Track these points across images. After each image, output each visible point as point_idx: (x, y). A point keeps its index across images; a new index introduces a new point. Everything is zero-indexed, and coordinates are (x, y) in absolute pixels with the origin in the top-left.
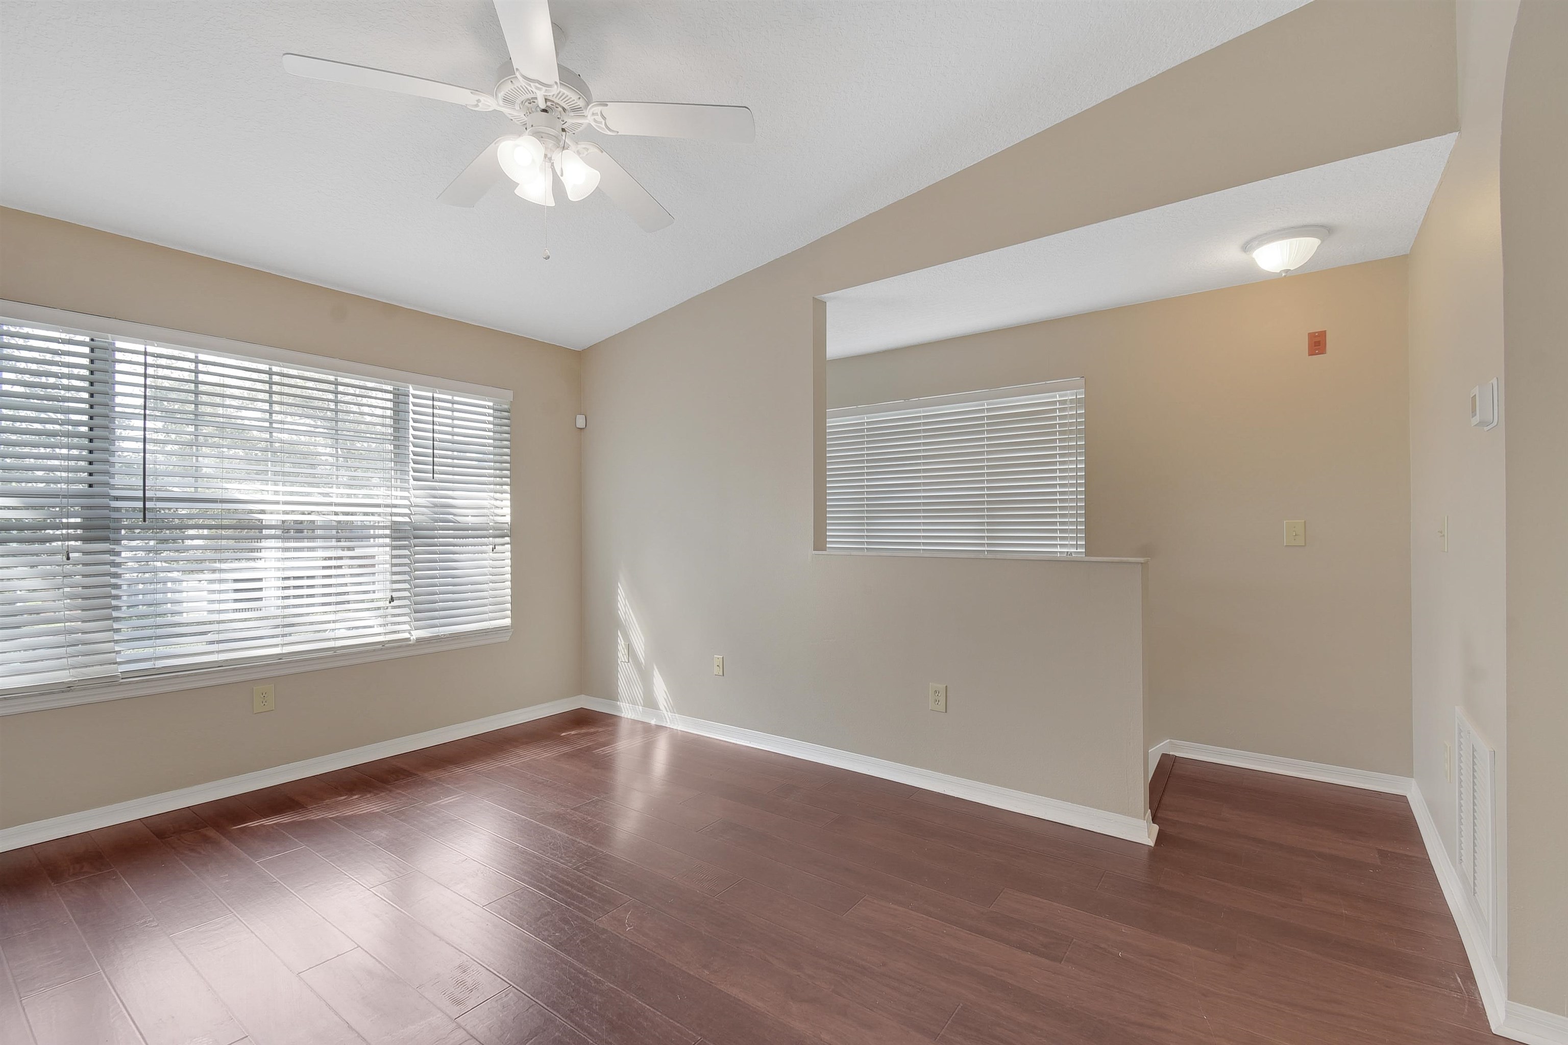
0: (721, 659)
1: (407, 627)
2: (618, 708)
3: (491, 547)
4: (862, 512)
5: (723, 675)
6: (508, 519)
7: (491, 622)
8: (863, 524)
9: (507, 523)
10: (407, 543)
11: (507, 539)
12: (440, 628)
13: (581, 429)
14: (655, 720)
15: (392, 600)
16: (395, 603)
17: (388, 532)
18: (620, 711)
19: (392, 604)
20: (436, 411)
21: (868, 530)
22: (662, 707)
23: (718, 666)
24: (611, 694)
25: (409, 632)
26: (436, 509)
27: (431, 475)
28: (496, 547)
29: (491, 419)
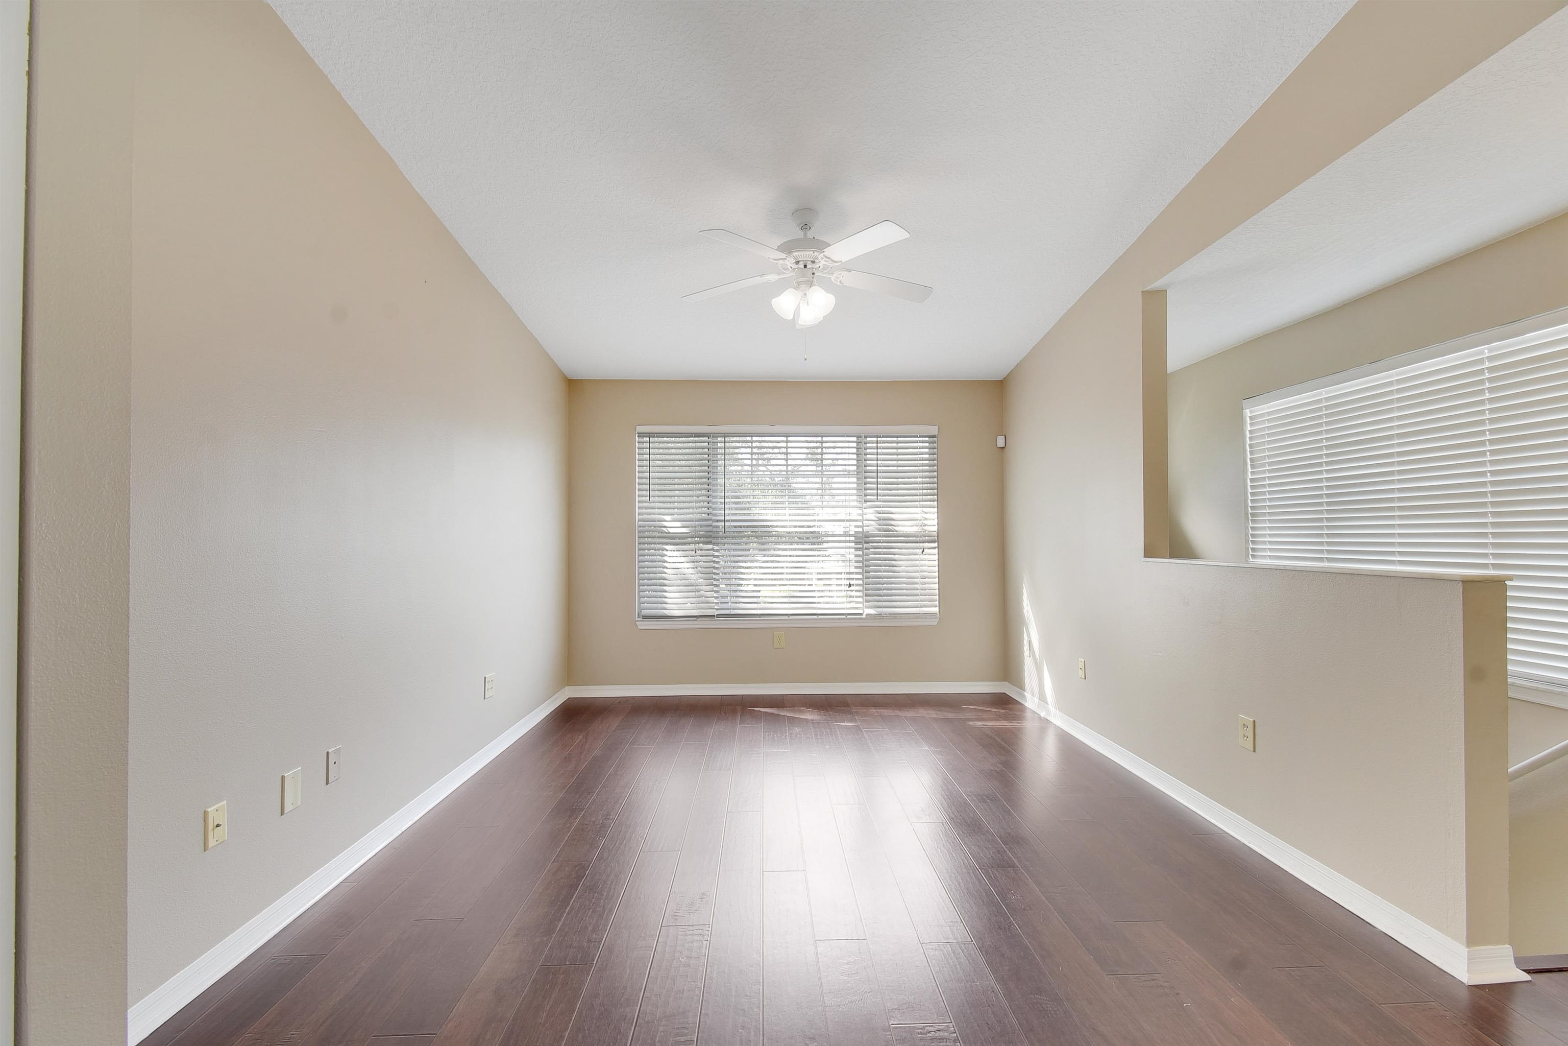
0: (1083, 662)
1: (860, 605)
2: (1024, 697)
3: (921, 550)
4: (1321, 512)
5: (1085, 678)
6: (935, 528)
7: (922, 608)
8: (1321, 528)
9: (935, 531)
10: (861, 546)
11: (936, 545)
12: (884, 609)
13: (1003, 448)
14: (1045, 713)
15: (850, 585)
16: (852, 588)
17: (853, 538)
18: (1026, 701)
19: (851, 588)
20: (879, 451)
21: (1328, 535)
22: (1049, 703)
23: (1081, 669)
24: (1021, 686)
25: (863, 609)
26: (881, 522)
27: (876, 497)
28: (925, 550)
29: (927, 450)
